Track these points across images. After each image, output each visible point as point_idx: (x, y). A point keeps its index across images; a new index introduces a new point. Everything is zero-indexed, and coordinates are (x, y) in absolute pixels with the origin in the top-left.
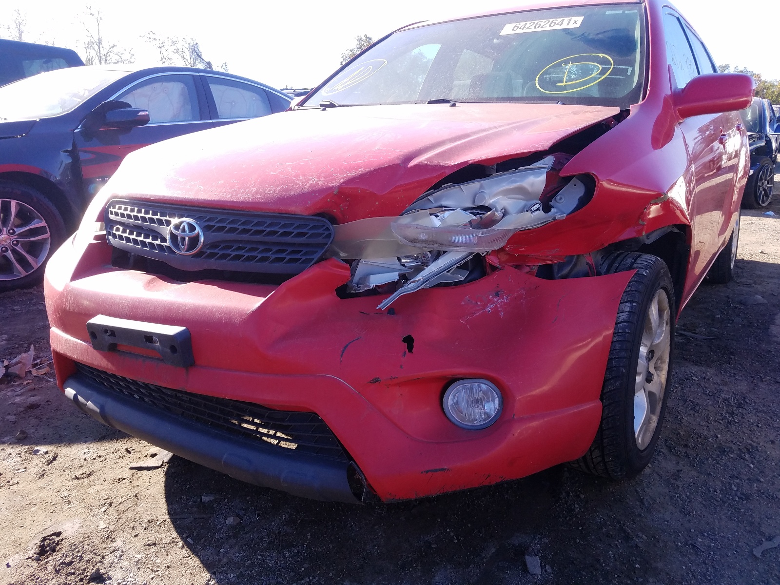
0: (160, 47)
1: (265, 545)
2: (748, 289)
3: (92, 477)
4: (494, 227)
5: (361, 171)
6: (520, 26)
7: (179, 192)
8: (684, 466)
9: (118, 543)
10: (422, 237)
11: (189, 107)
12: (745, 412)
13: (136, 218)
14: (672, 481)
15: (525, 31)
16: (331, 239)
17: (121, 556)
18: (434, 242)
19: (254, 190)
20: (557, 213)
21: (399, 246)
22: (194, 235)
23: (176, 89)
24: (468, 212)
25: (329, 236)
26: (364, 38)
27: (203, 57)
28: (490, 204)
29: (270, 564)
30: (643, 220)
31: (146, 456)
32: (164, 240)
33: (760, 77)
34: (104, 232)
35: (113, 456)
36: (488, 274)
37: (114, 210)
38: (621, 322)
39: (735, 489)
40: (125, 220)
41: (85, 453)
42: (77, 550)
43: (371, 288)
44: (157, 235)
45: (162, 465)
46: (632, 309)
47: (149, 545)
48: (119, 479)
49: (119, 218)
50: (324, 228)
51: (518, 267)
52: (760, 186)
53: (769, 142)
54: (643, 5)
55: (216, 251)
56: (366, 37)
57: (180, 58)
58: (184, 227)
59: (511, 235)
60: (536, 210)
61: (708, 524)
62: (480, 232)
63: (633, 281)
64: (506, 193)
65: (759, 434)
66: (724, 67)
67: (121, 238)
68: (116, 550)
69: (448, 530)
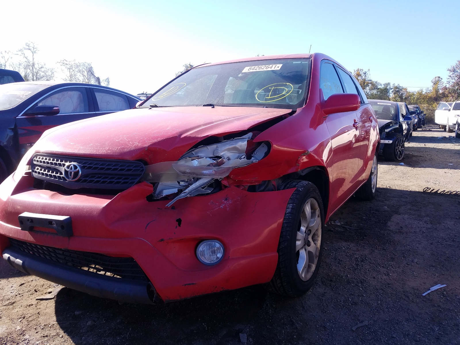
0: (70, 69)
1: (107, 334)
2: (382, 203)
3: (14, 304)
4: (221, 166)
5: (159, 139)
6: (252, 68)
7: (70, 150)
8: (328, 290)
9: (27, 336)
10: (188, 171)
11: (83, 105)
12: (364, 264)
13: (48, 163)
14: (320, 297)
15: (254, 71)
16: (144, 171)
17: (28, 343)
18: (194, 173)
19: (107, 148)
20: (254, 159)
21: (178, 175)
22: (76, 171)
23: (75, 95)
24: (211, 159)
25: (143, 170)
26: (189, 66)
27: (95, 75)
28: (221, 155)
29: (108, 344)
30: (298, 163)
31: (46, 293)
32: (61, 174)
33: (407, 90)
34: (31, 171)
35: (27, 294)
36: (223, 190)
37: (36, 159)
38: (288, 213)
39: (351, 300)
40: (42, 164)
41: (11, 293)
42: (3, 341)
43: (164, 196)
44: (57, 171)
45: (54, 297)
46: (293, 207)
47: (44, 337)
48: (30, 305)
49: (39, 163)
50: (141, 166)
51: (238, 186)
52: (397, 149)
53: (401, 126)
54: (311, 59)
55: (87, 179)
56: (190, 65)
57: (81, 75)
58: (72, 167)
59: (231, 170)
60: (244, 158)
61: (334, 317)
62: (215, 169)
63: (295, 193)
64: (229, 150)
65: (369, 274)
66: (388, 84)
67: (39, 173)
68: (25, 340)
69: (204, 324)
